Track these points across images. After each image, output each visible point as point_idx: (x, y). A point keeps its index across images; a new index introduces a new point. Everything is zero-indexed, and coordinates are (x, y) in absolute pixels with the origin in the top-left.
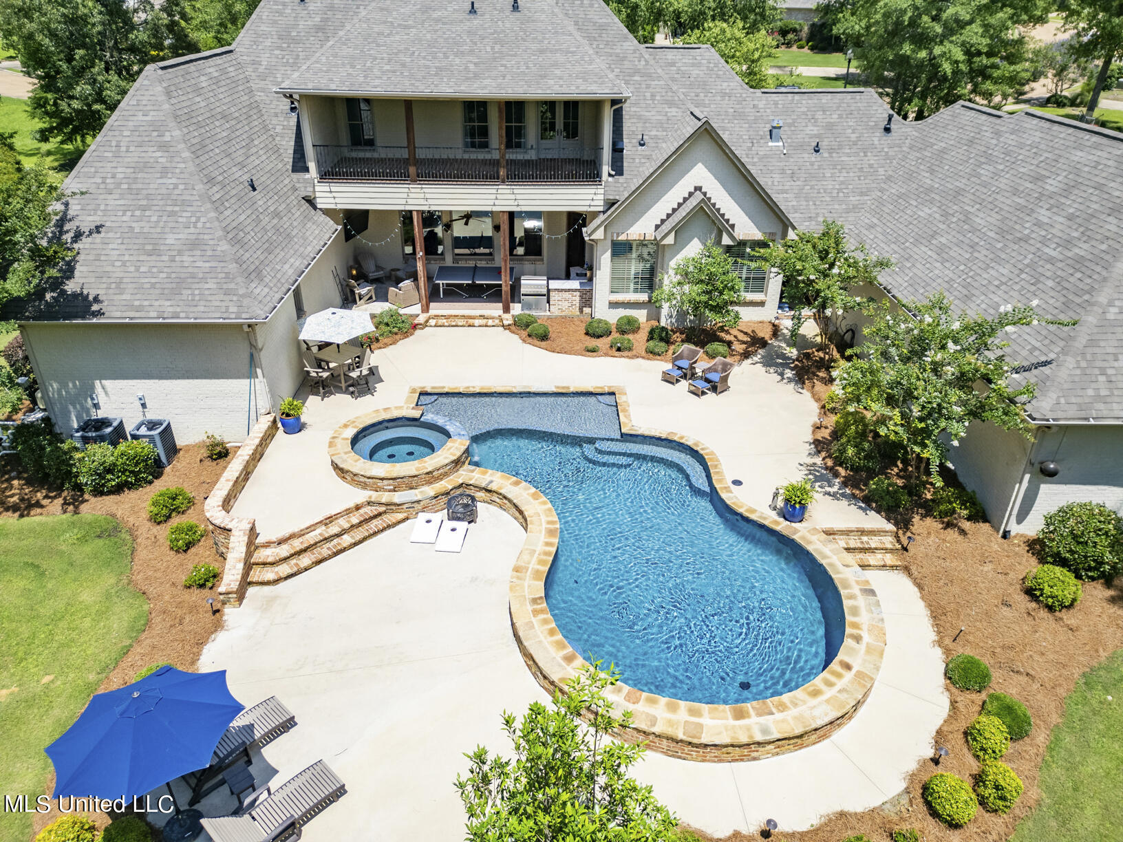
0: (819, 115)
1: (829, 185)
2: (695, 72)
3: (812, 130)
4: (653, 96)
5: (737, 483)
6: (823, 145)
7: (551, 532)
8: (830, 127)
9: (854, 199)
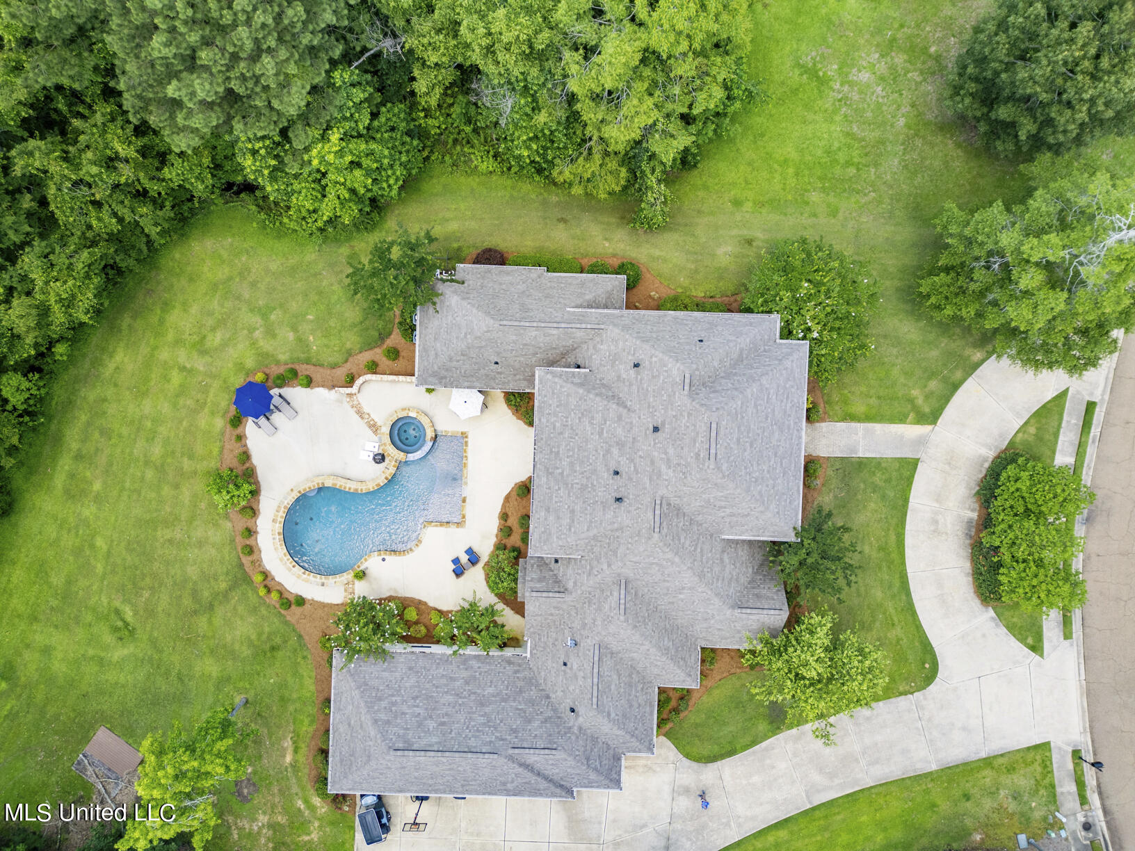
0: (582, 674)
1: (549, 662)
2: (607, 607)
3: (575, 666)
4: (580, 574)
5: (384, 560)
6: (567, 669)
7: (357, 490)
8: (576, 677)
9: (543, 673)
